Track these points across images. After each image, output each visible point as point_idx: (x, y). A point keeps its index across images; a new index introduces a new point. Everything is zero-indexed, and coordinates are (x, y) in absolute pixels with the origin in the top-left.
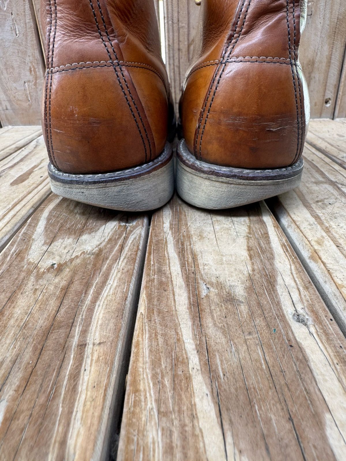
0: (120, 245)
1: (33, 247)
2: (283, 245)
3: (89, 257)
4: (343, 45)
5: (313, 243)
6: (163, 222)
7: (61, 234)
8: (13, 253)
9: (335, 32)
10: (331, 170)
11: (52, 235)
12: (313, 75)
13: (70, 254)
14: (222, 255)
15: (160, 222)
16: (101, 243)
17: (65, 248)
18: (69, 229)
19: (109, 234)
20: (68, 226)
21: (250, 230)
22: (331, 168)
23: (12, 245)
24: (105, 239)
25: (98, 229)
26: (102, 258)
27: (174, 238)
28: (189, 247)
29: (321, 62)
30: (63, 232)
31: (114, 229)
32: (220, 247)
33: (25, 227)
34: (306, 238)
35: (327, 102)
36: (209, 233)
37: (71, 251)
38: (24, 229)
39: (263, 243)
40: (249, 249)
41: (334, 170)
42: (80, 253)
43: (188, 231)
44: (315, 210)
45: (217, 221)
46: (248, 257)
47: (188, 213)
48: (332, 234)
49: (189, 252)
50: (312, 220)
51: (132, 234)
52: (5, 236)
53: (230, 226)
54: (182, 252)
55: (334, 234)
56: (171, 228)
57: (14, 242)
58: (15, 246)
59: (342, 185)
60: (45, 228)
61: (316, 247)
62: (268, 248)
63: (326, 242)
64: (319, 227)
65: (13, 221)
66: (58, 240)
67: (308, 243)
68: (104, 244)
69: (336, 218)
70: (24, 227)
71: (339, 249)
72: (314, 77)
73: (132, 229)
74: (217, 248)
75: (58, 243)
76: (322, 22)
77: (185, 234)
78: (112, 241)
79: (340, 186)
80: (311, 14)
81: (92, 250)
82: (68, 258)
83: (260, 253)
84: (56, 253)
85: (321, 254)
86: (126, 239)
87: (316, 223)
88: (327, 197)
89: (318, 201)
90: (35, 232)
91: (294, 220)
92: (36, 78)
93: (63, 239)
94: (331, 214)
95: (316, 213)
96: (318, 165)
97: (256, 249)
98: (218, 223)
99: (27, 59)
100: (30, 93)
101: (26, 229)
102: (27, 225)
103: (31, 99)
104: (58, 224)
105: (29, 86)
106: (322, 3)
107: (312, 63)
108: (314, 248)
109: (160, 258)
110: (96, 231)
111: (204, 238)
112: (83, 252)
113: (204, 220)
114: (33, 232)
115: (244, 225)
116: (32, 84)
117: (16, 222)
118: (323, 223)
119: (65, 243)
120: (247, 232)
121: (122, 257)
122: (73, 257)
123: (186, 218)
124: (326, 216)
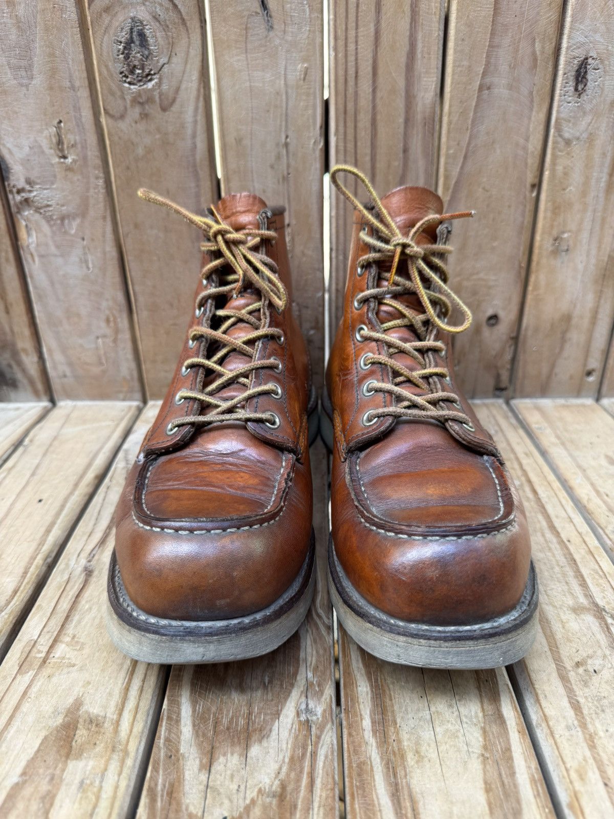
0: (308, 774)
1: (187, 777)
2: (533, 780)
3: (271, 803)
5: (574, 775)
6: (361, 715)
7: (220, 743)
8: (162, 791)
9: (605, 275)
10: (597, 573)
11: (209, 748)
12: (568, 335)
13: (242, 795)
14: (452, 803)
15: (357, 716)
16: (280, 768)
17: (232, 776)
18: (228, 729)
19: (287, 743)
20: (225, 721)
21: (485, 741)
22: (597, 567)
23: (156, 770)
24: (284, 757)
25: (271, 730)
26: (289, 806)
27: (382, 758)
28: (404, 781)
29: (581, 318)
30: (221, 737)
31: (293, 731)
32: (447, 782)
33: (164, 723)
34: (564, 763)
35: (589, 373)
36: (429, 745)
37: (243, 788)
38: (163, 728)
39: (506, 774)
40: (488, 789)
41: (601, 573)
42: (255, 794)
43: (399, 741)
44: (575, 687)
45: (437, 712)
46: (487, 809)
47: (395, 693)
48: (598, 755)
49: (406, 793)
50: (570, 713)
51: (320, 745)
52: (140, 743)
53: (457, 727)
54: (396, 793)
55: (602, 754)
56: (374, 732)
57: (157, 763)
58: (161, 772)
60: (194, 726)
61: (578, 785)
62: (512, 787)
63: (590, 774)
64: (580, 734)
65: (141, 704)
66: (219, 758)
68: (284, 769)
69: (603, 711)
70: (162, 722)
71: (608, 792)
72: (570, 339)
73: (318, 732)
74: (443, 784)
75: (219, 765)
76: (584, 261)
77: (396, 749)
78: (295, 762)
79: (609, 621)
81: (272, 786)
82: (242, 804)
83: (502, 797)
84: (221, 790)
85: (584, 801)
86: (314, 755)
87: (576, 723)
88: (590, 652)
89: (578, 664)
90: (182, 738)
91: (545, 715)
92: (117, 331)
93: (225, 755)
94: (597, 701)
95: (576, 696)
96: (577, 557)
97: (497, 788)
98: (439, 718)
99: (104, 304)
100: (105, 353)
101: (166, 729)
102: (165, 718)
103: (107, 362)
104: (210, 716)
105: (103, 342)
106: (585, 235)
107: (567, 318)
108: (574, 787)
109: (368, 809)
110: (268, 736)
111: (423, 758)
112: (260, 791)
113: (418, 710)
114: (179, 738)
115: (476, 725)
116: (109, 341)
117: (147, 708)
118: (586, 724)
119: (229, 764)
120: (481, 744)
121: (316, 805)
122: (248, 802)
123: (393, 706)
124: (590, 704)
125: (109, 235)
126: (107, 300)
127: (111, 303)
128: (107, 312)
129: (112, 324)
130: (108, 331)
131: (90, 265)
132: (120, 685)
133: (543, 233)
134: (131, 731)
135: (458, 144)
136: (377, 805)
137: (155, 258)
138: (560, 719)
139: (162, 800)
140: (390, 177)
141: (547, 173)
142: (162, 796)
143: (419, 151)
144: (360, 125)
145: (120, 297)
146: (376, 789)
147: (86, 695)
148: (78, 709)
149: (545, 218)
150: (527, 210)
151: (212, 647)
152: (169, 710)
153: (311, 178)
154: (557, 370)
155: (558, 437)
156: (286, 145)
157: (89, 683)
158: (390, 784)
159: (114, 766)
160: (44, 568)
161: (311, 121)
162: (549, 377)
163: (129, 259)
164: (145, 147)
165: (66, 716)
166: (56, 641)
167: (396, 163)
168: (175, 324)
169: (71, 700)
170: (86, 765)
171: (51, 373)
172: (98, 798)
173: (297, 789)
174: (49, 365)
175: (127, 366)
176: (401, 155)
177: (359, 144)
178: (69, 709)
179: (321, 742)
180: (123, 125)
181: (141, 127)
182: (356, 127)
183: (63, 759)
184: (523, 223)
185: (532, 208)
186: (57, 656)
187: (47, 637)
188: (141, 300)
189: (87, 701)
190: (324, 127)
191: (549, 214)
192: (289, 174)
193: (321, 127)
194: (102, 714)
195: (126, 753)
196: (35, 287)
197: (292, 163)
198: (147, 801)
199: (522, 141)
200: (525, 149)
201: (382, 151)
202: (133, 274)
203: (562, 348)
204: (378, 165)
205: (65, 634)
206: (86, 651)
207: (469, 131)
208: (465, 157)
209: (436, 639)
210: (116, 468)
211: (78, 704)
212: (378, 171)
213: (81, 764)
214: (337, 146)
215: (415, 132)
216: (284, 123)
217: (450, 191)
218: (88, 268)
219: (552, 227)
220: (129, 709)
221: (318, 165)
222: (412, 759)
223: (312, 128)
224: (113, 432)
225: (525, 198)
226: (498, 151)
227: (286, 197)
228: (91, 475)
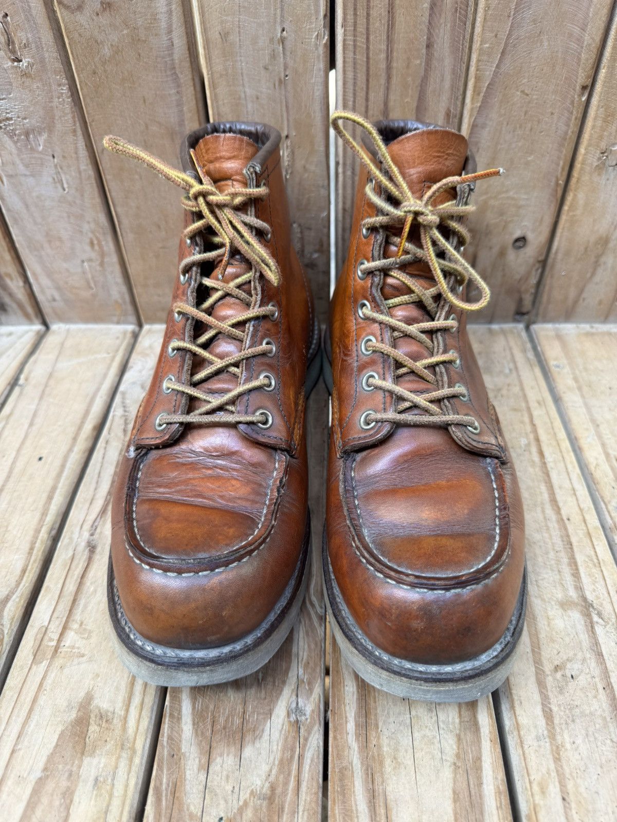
0: (295, 777)
1: (188, 777)
3: (261, 806)
5: (536, 788)
6: (346, 717)
7: (217, 743)
8: (166, 790)
10: (592, 560)
11: (205, 746)
13: (236, 796)
14: (422, 811)
15: (342, 719)
16: (271, 771)
17: (228, 777)
18: (225, 728)
19: (278, 745)
20: (222, 720)
21: (458, 749)
22: (593, 553)
23: (160, 768)
24: (275, 759)
25: (263, 731)
26: (277, 809)
27: (362, 763)
28: (381, 788)
30: (217, 737)
31: (283, 732)
32: (419, 790)
33: (167, 720)
34: (528, 775)
36: (406, 751)
37: (237, 789)
38: (166, 726)
39: (474, 783)
40: (456, 798)
41: (596, 561)
42: (248, 795)
43: (379, 747)
44: (550, 693)
45: (417, 716)
46: (452, 818)
48: (562, 767)
49: (382, 799)
50: (542, 722)
51: (307, 749)
52: (146, 740)
53: (434, 733)
54: (372, 796)
55: (565, 767)
56: (358, 735)
57: (161, 761)
58: (165, 771)
59: (599, 614)
60: (194, 724)
61: (538, 798)
62: (478, 797)
63: (551, 787)
64: (548, 744)
65: (146, 700)
66: (216, 758)
67: (528, 787)
68: (274, 772)
69: (573, 721)
70: (165, 718)
71: (565, 807)
73: (306, 734)
74: (415, 792)
75: (217, 767)
77: (376, 754)
78: (284, 764)
79: (596, 618)
81: (262, 788)
82: (236, 806)
83: (468, 808)
84: (218, 791)
87: (546, 732)
88: (571, 654)
89: (557, 668)
90: (184, 736)
91: (517, 724)
92: (103, 255)
93: (221, 755)
94: (569, 709)
95: (550, 703)
96: (574, 540)
97: (464, 798)
98: (418, 723)
99: (86, 227)
100: (93, 277)
101: (169, 727)
102: (168, 715)
103: (95, 285)
104: (208, 714)
105: (90, 267)
107: (604, 242)
108: (534, 801)
109: (346, 815)
110: (261, 737)
111: (400, 764)
112: (252, 792)
113: (400, 714)
114: (180, 736)
115: (451, 731)
116: (96, 264)
117: (151, 704)
118: (555, 735)
119: (225, 766)
120: (454, 752)
121: (301, 808)
122: (241, 803)
123: (376, 709)
124: (562, 713)
125: (83, 153)
126: (89, 222)
127: (93, 226)
128: (90, 235)
129: (96, 247)
130: (93, 255)
131: (65, 186)
132: (125, 678)
133: (589, 145)
134: (137, 729)
135: (496, 36)
136: (355, 812)
137: (137, 177)
138: (532, 729)
139: (166, 799)
140: (410, 79)
141: (603, 72)
142: (166, 795)
143: (447, 45)
144: (374, 13)
145: (103, 219)
146: (355, 795)
147: (95, 689)
148: (89, 704)
149: (594, 127)
150: (574, 117)
151: (205, 675)
152: (171, 707)
153: (313, 80)
154: (585, 295)
155: (576, 379)
156: (283, 40)
157: (98, 675)
158: (368, 790)
159: (123, 765)
160: (49, 543)
161: (313, 8)
162: (576, 302)
163: (108, 177)
164: (112, 45)
165: (79, 710)
166: (65, 628)
167: (418, 62)
168: (163, 247)
169: (82, 694)
170: (99, 763)
171: (40, 297)
172: (111, 796)
173: (285, 793)
174: (35, 288)
175: (117, 290)
176: (424, 51)
177: (371, 37)
178: (81, 703)
179: (308, 744)
180: (82, 18)
181: (104, 20)
182: (368, 15)
183: (79, 755)
184: (566, 133)
185: (580, 116)
186: (67, 645)
187: (57, 623)
188: (125, 223)
189: (97, 695)
190: (328, 14)
191: (599, 123)
192: (287, 76)
193: (325, 16)
194: (111, 709)
195: (134, 751)
196: (8, 210)
197: (291, 63)
198: (154, 799)
199: (577, 30)
200: (580, 41)
201: (400, 46)
202: (114, 194)
203: (593, 274)
204: (394, 65)
205: (73, 621)
206: (94, 640)
207: (511, 18)
208: (503, 53)
209: (417, 679)
210: (113, 416)
211: (89, 698)
212: (394, 72)
213: (95, 761)
214: (344, 40)
215: (442, 21)
216: (278, 11)
217: (482, 94)
218: (64, 190)
219: (601, 137)
220: (135, 705)
221: (322, 64)
222: (390, 766)
223: (314, 17)
224: (109, 368)
225: (572, 103)
226: (546, 44)
227: (284, 103)
228: (89, 427)
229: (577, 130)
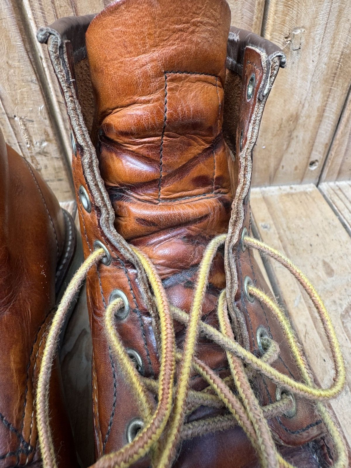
4: (344, 92)
9: (335, 74)
12: (295, 134)
29: (309, 116)
35: (312, 164)
72: (297, 137)
76: (316, 60)
80: (300, 48)
106: (319, 30)
107: (295, 118)
133: (274, 30)
149: (276, 12)
150: (257, 3)
154: (283, 163)
162: (276, 169)
203: (288, 146)
219: (284, 22)
229: (261, 15)
